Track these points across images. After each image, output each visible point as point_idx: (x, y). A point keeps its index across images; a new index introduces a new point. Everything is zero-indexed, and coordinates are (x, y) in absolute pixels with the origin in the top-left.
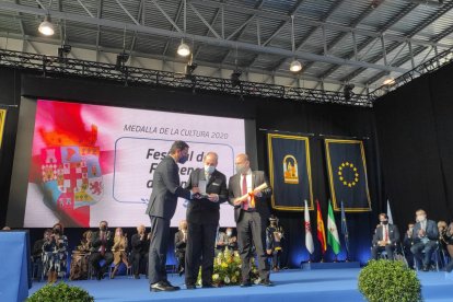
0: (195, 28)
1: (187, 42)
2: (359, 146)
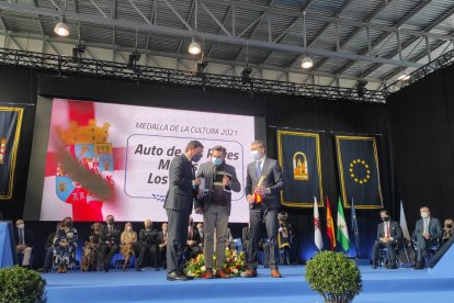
0: (207, 26)
1: (198, 40)
2: (370, 143)
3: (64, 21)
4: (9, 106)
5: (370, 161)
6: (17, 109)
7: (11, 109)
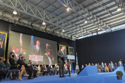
2: (73, 49)
3: (16, 10)
4: (3, 32)
5: (73, 53)
6: (5, 33)
7: (4, 33)
